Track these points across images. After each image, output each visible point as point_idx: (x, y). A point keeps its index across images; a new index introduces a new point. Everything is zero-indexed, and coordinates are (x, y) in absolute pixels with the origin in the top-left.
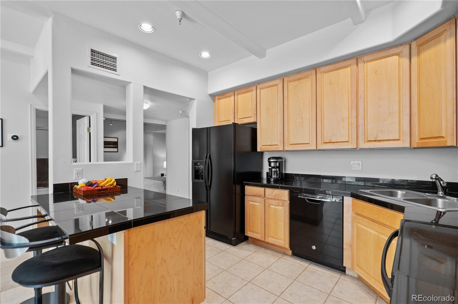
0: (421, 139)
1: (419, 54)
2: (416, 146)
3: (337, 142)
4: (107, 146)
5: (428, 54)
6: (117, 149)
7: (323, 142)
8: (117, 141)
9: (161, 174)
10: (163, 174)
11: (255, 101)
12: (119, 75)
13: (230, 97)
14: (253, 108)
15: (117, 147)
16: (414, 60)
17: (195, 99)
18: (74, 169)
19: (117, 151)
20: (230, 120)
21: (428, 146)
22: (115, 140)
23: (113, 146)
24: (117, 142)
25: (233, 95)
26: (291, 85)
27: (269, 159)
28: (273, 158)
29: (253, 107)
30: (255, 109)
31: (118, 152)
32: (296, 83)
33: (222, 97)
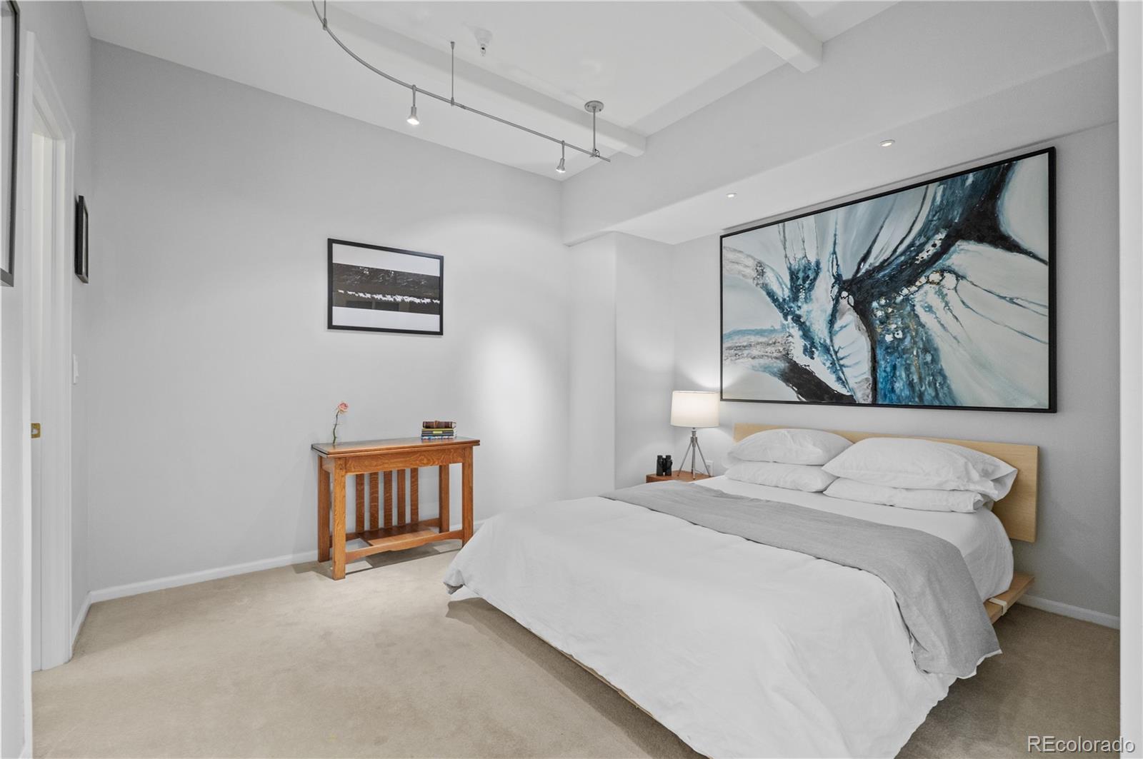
4: (389, 298)
6: (438, 316)
8: (439, 275)
9: (660, 457)
10: (668, 457)
15: (438, 310)
19: (438, 330)
22: (431, 268)
23: (417, 301)
24: (441, 279)
31: (441, 333)
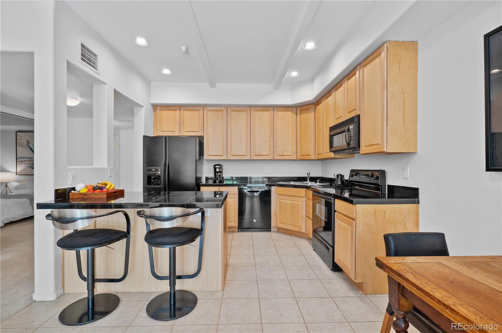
0: (301, 156)
1: (300, 114)
2: (299, 159)
3: (263, 155)
5: (304, 116)
7: (254, 155)
11: (202, 119)
12: (99, 75)
13: (175, 111)
14: (200, 125)
16: (298, 116)
17: (143, 107)
18: (70, 173)
20: (175, 131)
21: (305, 159)
25: (179, 109)
26: (234, 114)
27: (215, 166)
28: (218, 165)
29: (200, 123)
30: (203, 126)
32: (237, 113)
33: (165, 108)
